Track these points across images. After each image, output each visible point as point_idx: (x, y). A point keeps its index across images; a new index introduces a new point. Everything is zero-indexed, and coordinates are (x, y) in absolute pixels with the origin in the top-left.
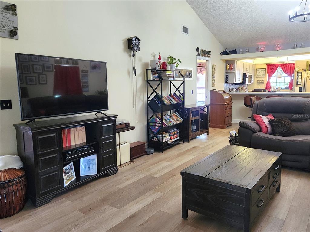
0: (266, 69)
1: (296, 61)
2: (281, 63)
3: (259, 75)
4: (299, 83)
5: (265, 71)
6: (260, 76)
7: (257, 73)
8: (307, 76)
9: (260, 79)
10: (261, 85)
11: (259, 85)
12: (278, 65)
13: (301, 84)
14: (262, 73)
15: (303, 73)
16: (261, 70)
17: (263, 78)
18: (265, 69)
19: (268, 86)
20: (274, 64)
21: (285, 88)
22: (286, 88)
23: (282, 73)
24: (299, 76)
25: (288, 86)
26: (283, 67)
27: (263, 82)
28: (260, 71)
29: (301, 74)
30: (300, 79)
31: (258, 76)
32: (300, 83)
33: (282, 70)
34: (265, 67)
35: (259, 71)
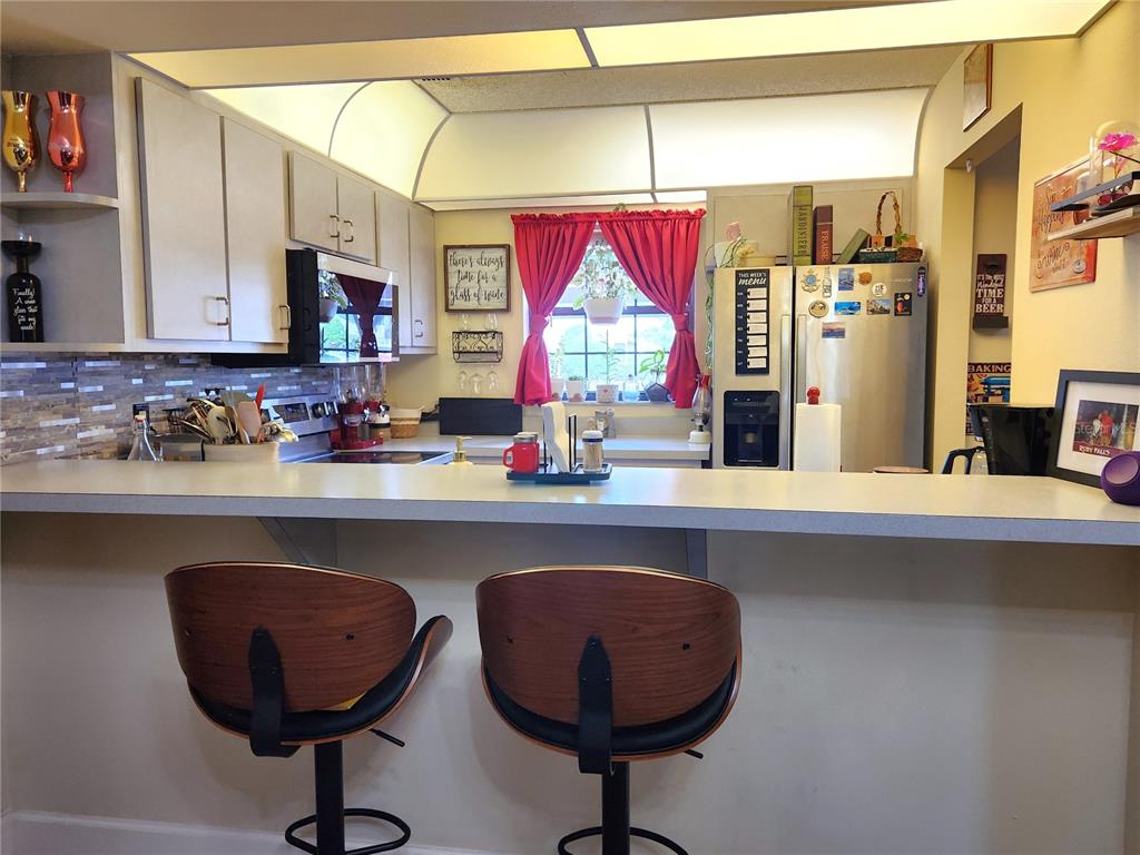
0: (507, 247)
1: (709, 190)
2: (611, 210)
3: (466, 296)
4: (753, 364)
5: (503, 270)
6: (472, 304)
7: (453, 281)
8: (808, 304)
9: (476, 324)
10: (483, 371)
11: (470, 371)
12: (590, 225)
13: (765, 371)
14: (485, 278)
15: (780, 278)
16: (476, 254)
17: (493, 322)
18: (501, 253)
19: (533, 382)
20: (559, 213)
21: (643, 396)
22: (653, 395)
23: (617, 283)
24: (753, 305)
25: (663, 379)
26: (623, 238)
27: (493, 344)
28: (471, 263)
29: (767, 285)
30: (755, 323)
31: (459, 304)
32: (763, 364)
33: (614, 258)
34: (504, 233)
35: (463, 262)
